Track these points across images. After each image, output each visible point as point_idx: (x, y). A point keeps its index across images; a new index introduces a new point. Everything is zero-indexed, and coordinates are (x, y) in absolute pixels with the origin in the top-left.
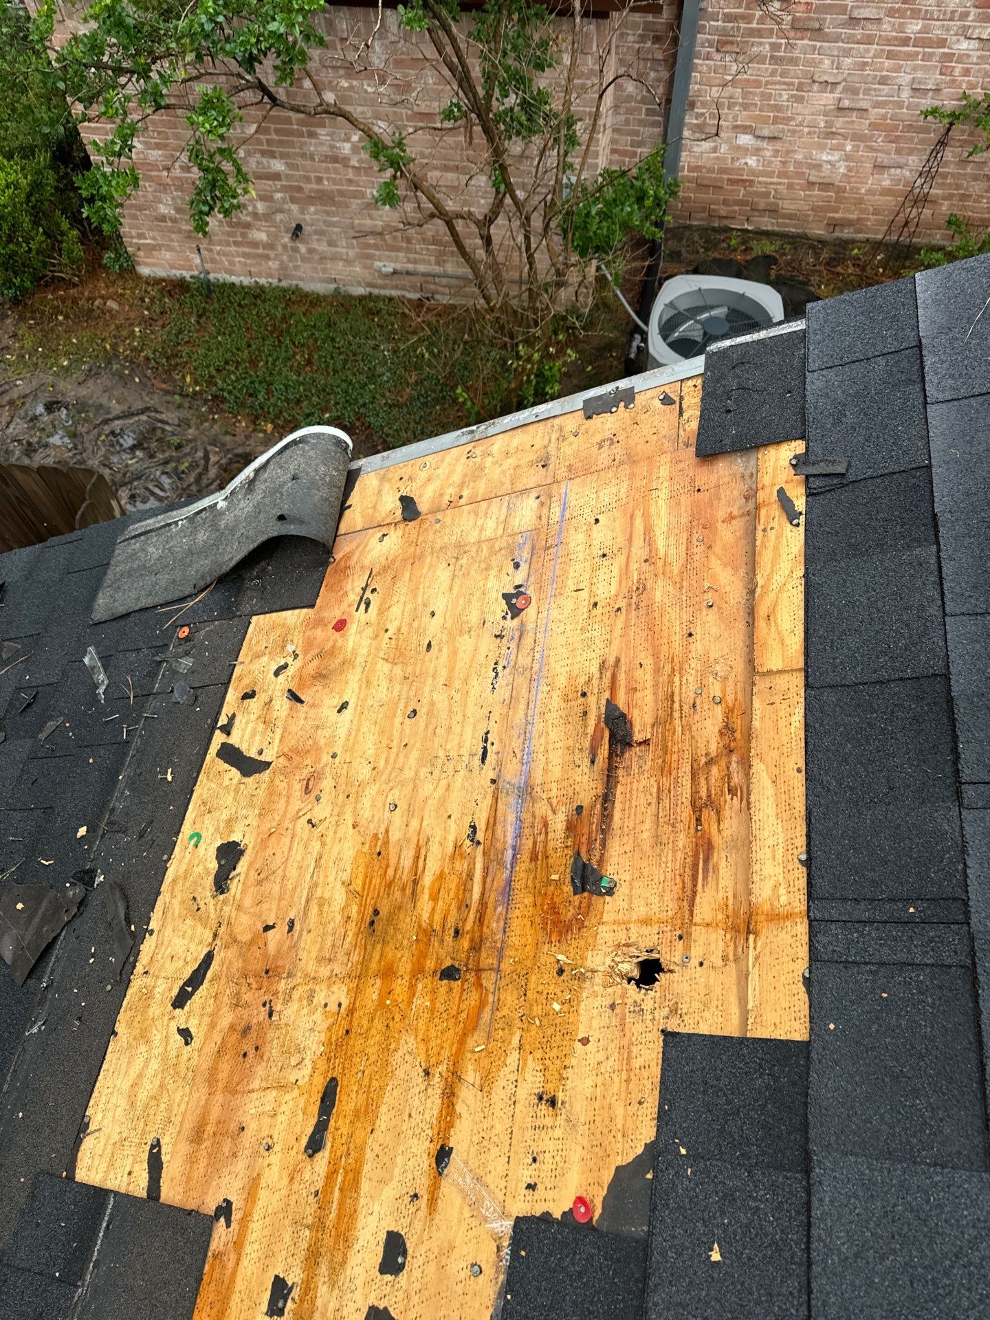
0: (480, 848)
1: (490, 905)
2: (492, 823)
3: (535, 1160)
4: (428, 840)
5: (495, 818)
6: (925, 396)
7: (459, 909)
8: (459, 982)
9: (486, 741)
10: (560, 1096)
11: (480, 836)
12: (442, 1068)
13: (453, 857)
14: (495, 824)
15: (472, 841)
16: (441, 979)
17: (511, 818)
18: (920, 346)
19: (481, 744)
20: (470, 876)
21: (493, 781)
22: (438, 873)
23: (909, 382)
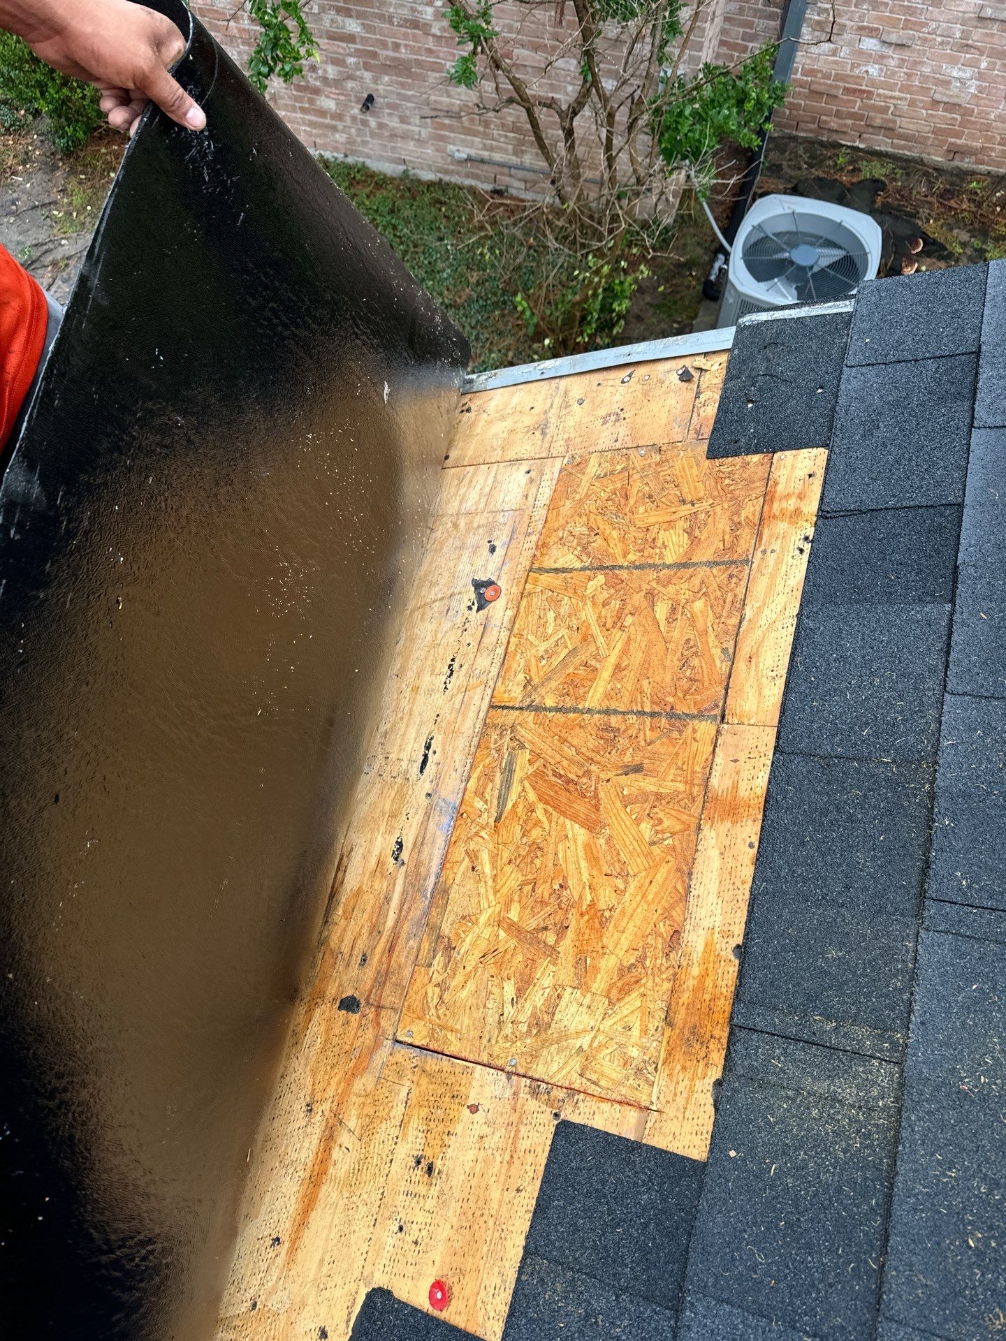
0: (404, 868)
1: (403, 935)
2: (419, 844)
3: (401, 1229)
4: (352, 849)
5: (424, 838)
6: (973, 418)
7: (371, 933)
8: (357, 1016)
9: (428, 747)
10: (438, 1165)
11: (405, 855)
12: (326, 1106)
13: (373, 874)
14: (422, 844)
15: (396, 859)
16: (340, 1008)
17: (440, 842)
18: (978, 353)
19: (422, 750)
20: (388, 899)
21: (429, 795)
22: (356, 888)
23: (957, 396)
